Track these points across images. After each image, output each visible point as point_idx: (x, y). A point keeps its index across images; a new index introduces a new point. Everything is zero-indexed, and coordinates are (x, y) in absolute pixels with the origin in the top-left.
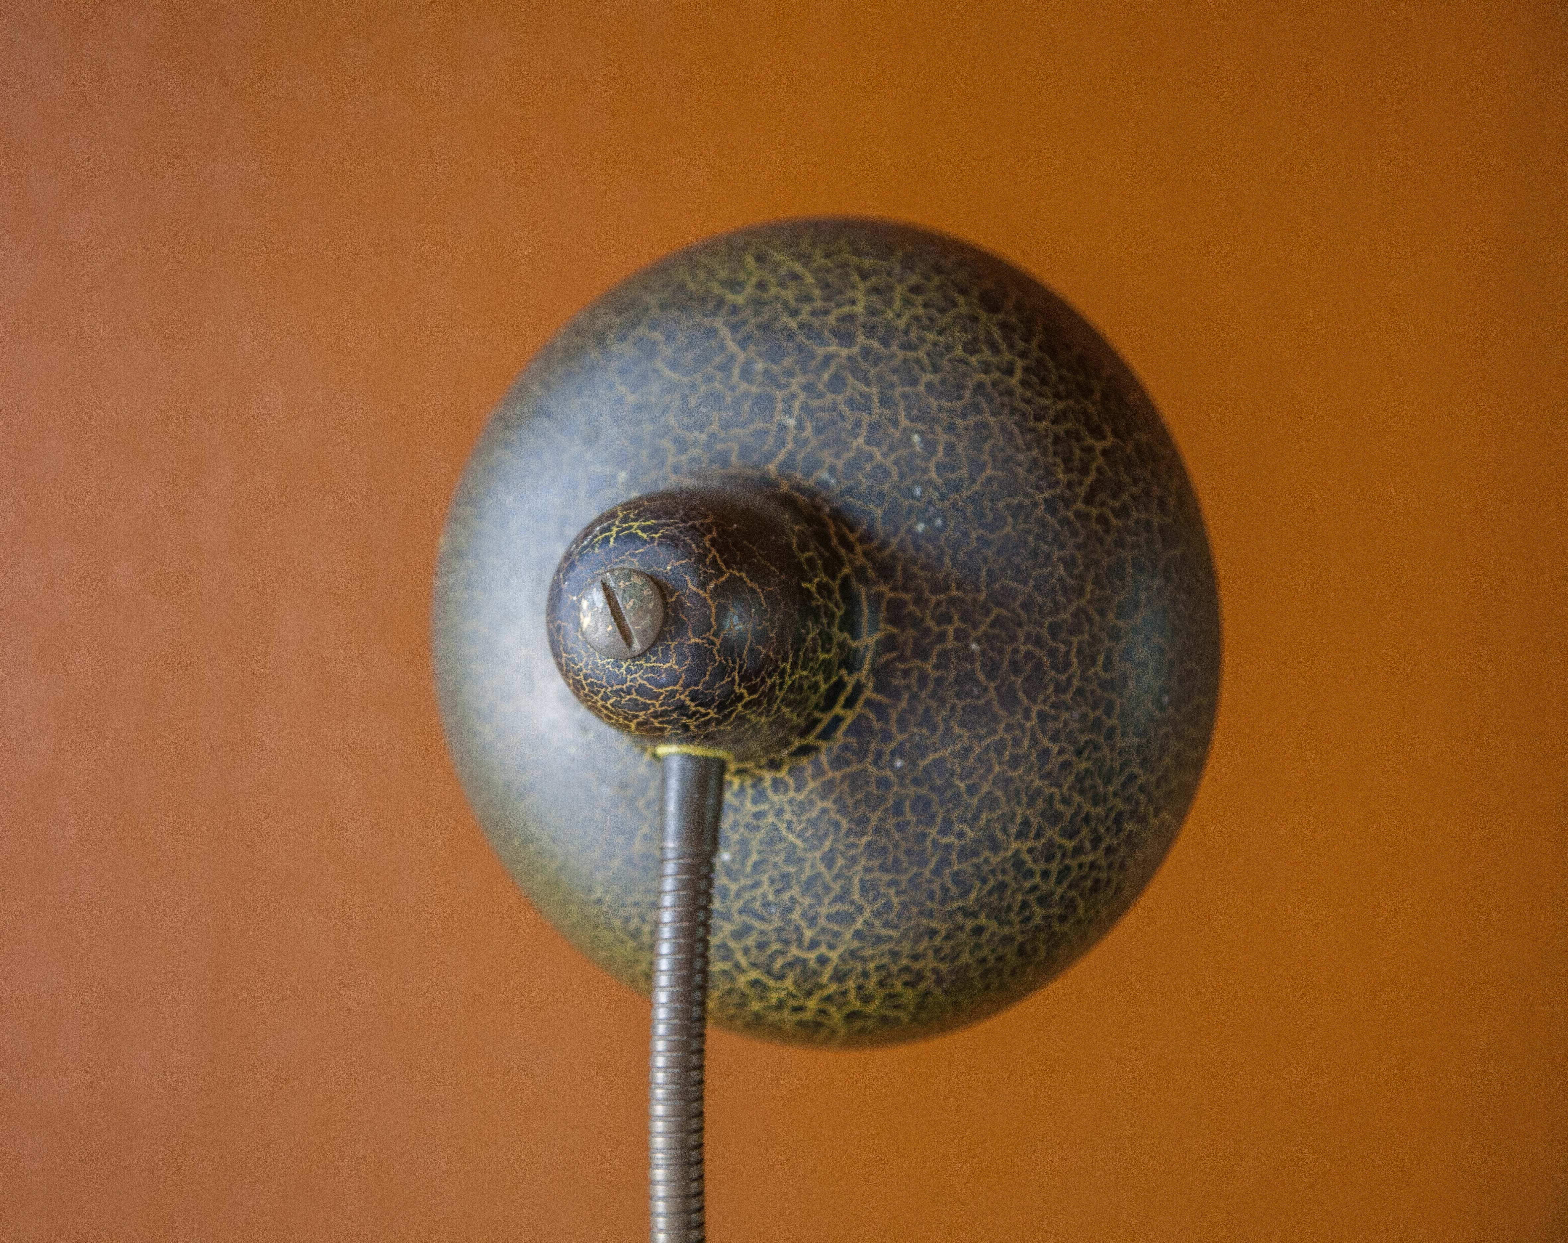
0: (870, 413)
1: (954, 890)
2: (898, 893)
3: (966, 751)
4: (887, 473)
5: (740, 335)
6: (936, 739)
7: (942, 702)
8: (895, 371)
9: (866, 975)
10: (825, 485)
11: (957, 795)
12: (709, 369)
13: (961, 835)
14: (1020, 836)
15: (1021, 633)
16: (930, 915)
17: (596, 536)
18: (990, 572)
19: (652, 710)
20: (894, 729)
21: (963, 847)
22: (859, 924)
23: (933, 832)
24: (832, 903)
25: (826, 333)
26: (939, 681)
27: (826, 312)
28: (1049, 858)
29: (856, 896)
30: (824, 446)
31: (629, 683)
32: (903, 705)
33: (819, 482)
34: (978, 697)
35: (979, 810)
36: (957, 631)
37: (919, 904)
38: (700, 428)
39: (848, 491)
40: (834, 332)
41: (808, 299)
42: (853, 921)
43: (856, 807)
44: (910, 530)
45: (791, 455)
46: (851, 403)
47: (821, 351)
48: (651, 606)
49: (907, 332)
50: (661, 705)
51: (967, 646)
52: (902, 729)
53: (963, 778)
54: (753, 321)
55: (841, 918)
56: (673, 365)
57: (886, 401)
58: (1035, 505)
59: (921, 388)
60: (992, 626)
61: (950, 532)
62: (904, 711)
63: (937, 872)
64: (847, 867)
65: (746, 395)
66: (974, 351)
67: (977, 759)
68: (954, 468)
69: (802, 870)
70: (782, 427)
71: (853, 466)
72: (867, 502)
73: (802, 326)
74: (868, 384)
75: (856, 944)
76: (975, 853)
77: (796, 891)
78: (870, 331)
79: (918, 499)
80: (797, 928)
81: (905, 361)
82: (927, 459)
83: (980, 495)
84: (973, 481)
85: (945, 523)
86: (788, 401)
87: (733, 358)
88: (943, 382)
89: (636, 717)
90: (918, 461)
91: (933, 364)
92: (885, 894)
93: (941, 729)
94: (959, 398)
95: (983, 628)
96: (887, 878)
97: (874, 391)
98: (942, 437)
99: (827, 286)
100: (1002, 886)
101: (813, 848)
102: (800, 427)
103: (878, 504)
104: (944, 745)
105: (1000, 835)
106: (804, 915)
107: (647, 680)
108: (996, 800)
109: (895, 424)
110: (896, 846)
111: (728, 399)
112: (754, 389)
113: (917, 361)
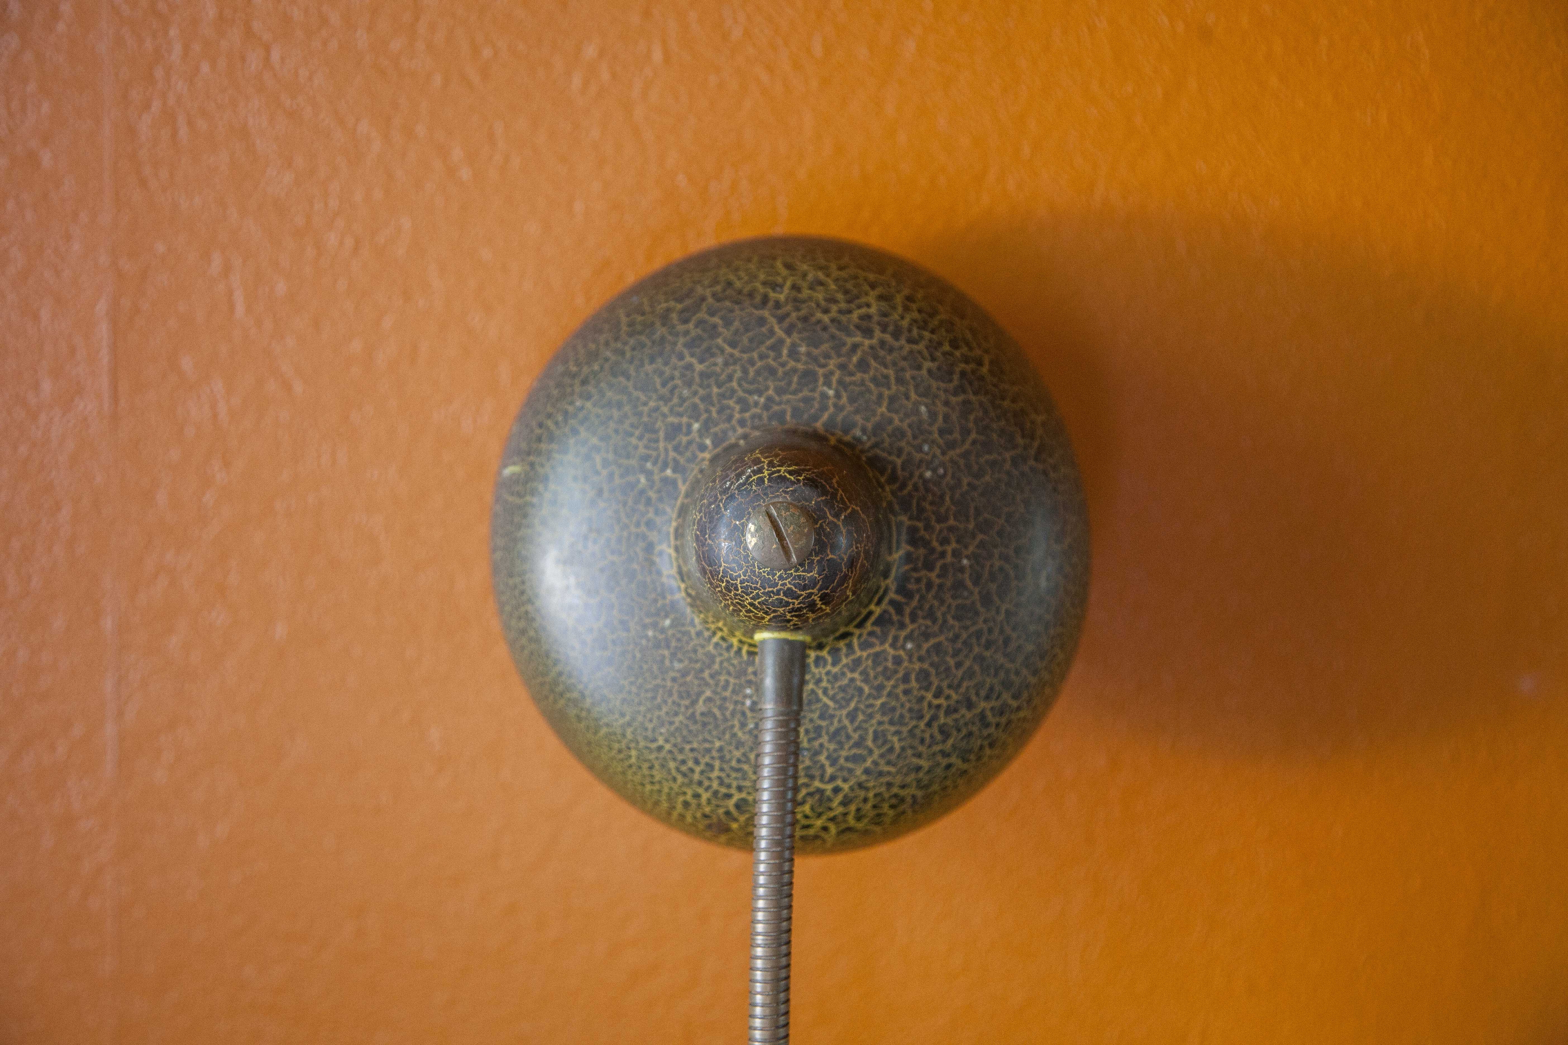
0: (889, 388)
1: (939, 737)
2: (900, 740)
3: (957, 637)
4: (903, 434)
5: (786, 324)
6: (936, 628)
7: (942, 602)
8: (905, 359)
9: (865, 800)
10: (858, 440)
11: (948, 669)
12: (763, 349)
13: (948, 697)
14: (987, 698)
15: (996, 552)
16: (919, 756)
17: (750, 477)
18: (976, 509)
19: (791, 606)
20: (907, 620)
21: (949, 706)
22: (868, 763)
23: (929, 696)
24: (850, 749)
25: (852, 327)
26: (941, 586)
27: (850, 312)
28: (1002, 713)
29: (870, 743)
30: (857, 412)
31: (779, 587)
32: (915, 603)
33: (854, 438)
34: (967, 598)
35: (962, 679)
36: (954, 551)
37: (912, 747)
38: (760, 393)
39: (876, 445)
40: (858, 327)
41: (834, 301)
42: (865, 761)
43: (875, 678)
44: (921, 476)
45: (833, 417)
46: (874, 380)
47: (850, 341)
48: (806, 530)
49: (910, 330)
50: (799, 603)
51: (960, 561)
52: (913, 620)
53: (953, 656)
54: (794, 315)
55: (855, 759)
56: (733, 344)
57: (900, 381)
58: (1004, 460)
59: (924, 372)
60: (978, 547)
61: (948, 478)
62: (915, 609)
63: (929, 725)
64: (865, 721)
65: (794, 370)
66: (957, 347)
67: (965, 643)
68: (950, 432)
69: (832, 723)
70: (824, 396)
71: (878, 428)
72: (890, 454)
73: (833, 320)
74: (886, 367)
75: (864, 778)
76: (956, 711)
77: (824, 739)
78: (884, 328)
79: (926, 454)
80: (822, 767)
81: (911, 352)
82: (931, 425)
83: (968, 453)
84: (963, 441)
85: (945, 472)
86: (828, 376)
87: (781, 342)
88: (939, 369)
89: (775, 611)
90: (926, 426)
91: (931, 356)
92: (891, 741)
93: (940, 621)
94: (951, 381)
95: (971, 549)
96: (893, 729)
97: (891, 372)
98: (941, 409)
99: (846, 292)
100: (970, 734)
101: (841, 707)
102: (838, 396)
103: (899, 456)
104: (941, 631)
105: (974, 698)
106: (828, 758)
107: (794, 585)
108: (974, 673)
109: (908, 398)
110: (902, 706)
111: (780, 371)
112: (800, 366)
113: (920, 352)
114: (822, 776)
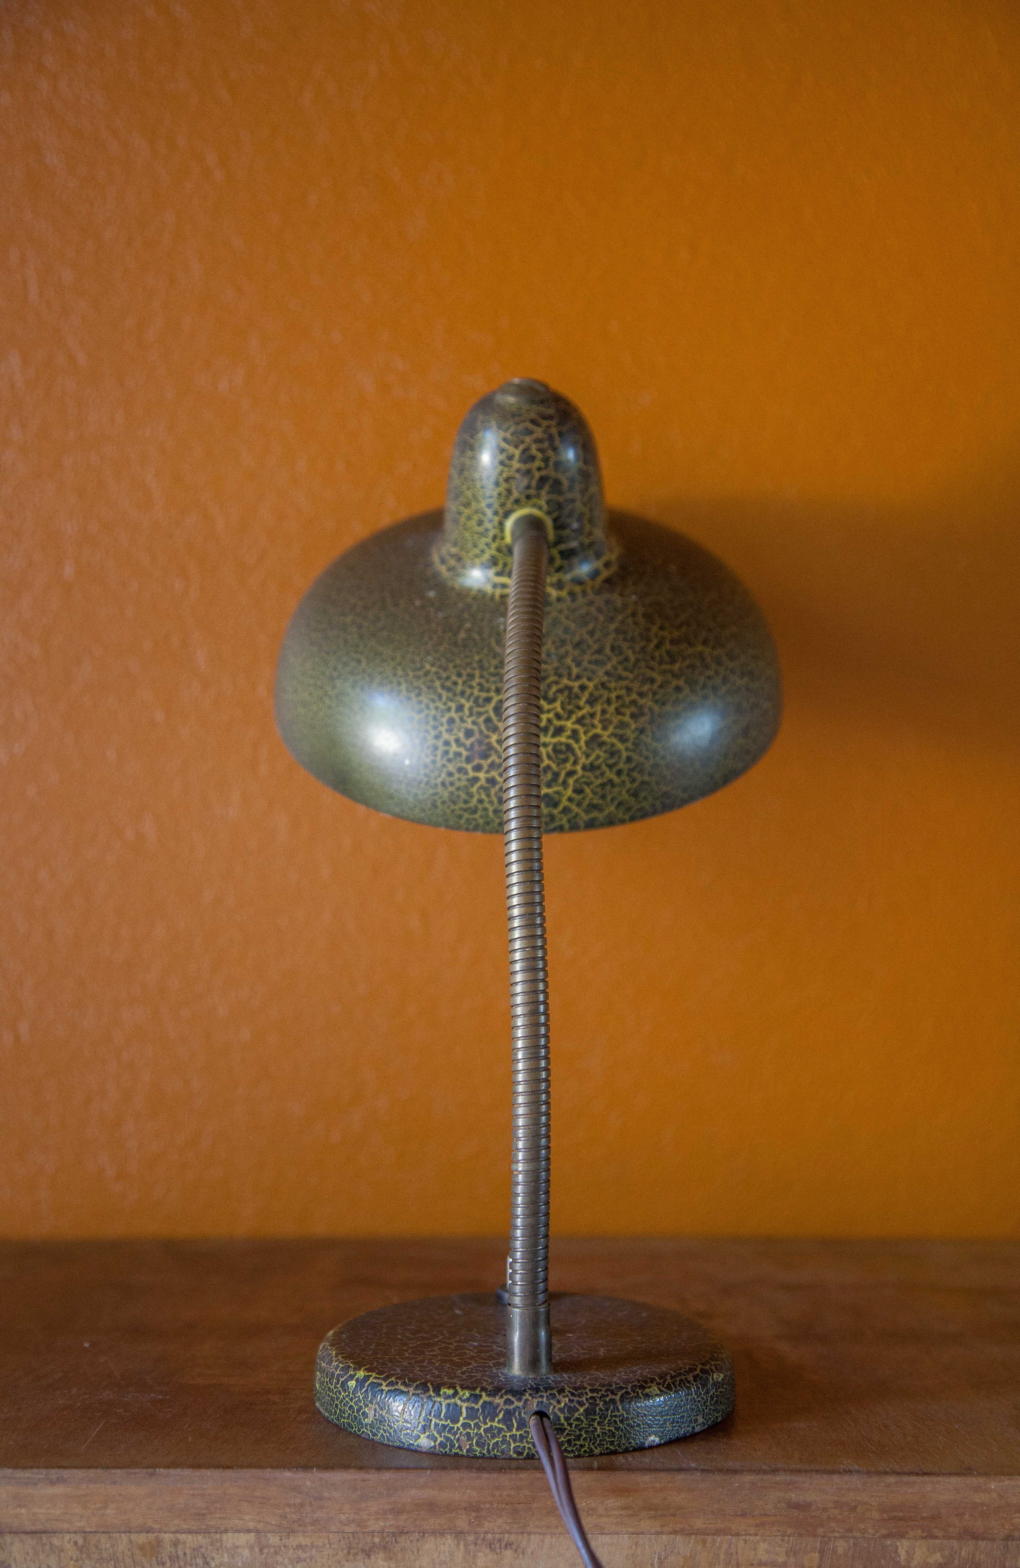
1: (667, 658)
6: (654, 592)
22: (609, 667)
23: (654, 629)
29: (608, 651)
42: (605, 665)
43: (609, 611)
63: (658, 647)
64: (602, 638)
67: (680, 605)
69: (575, 636)
75: (605, 679)
76: (679, 643)
77: (569, 648)
80: (569, 668)
92: (626, 652)
93: (658, 589)
96: (626, 644)
101: (581, 627)
104: (658, 594)
106: (573, 661)
110: (632, 631)
114: (569, 675)
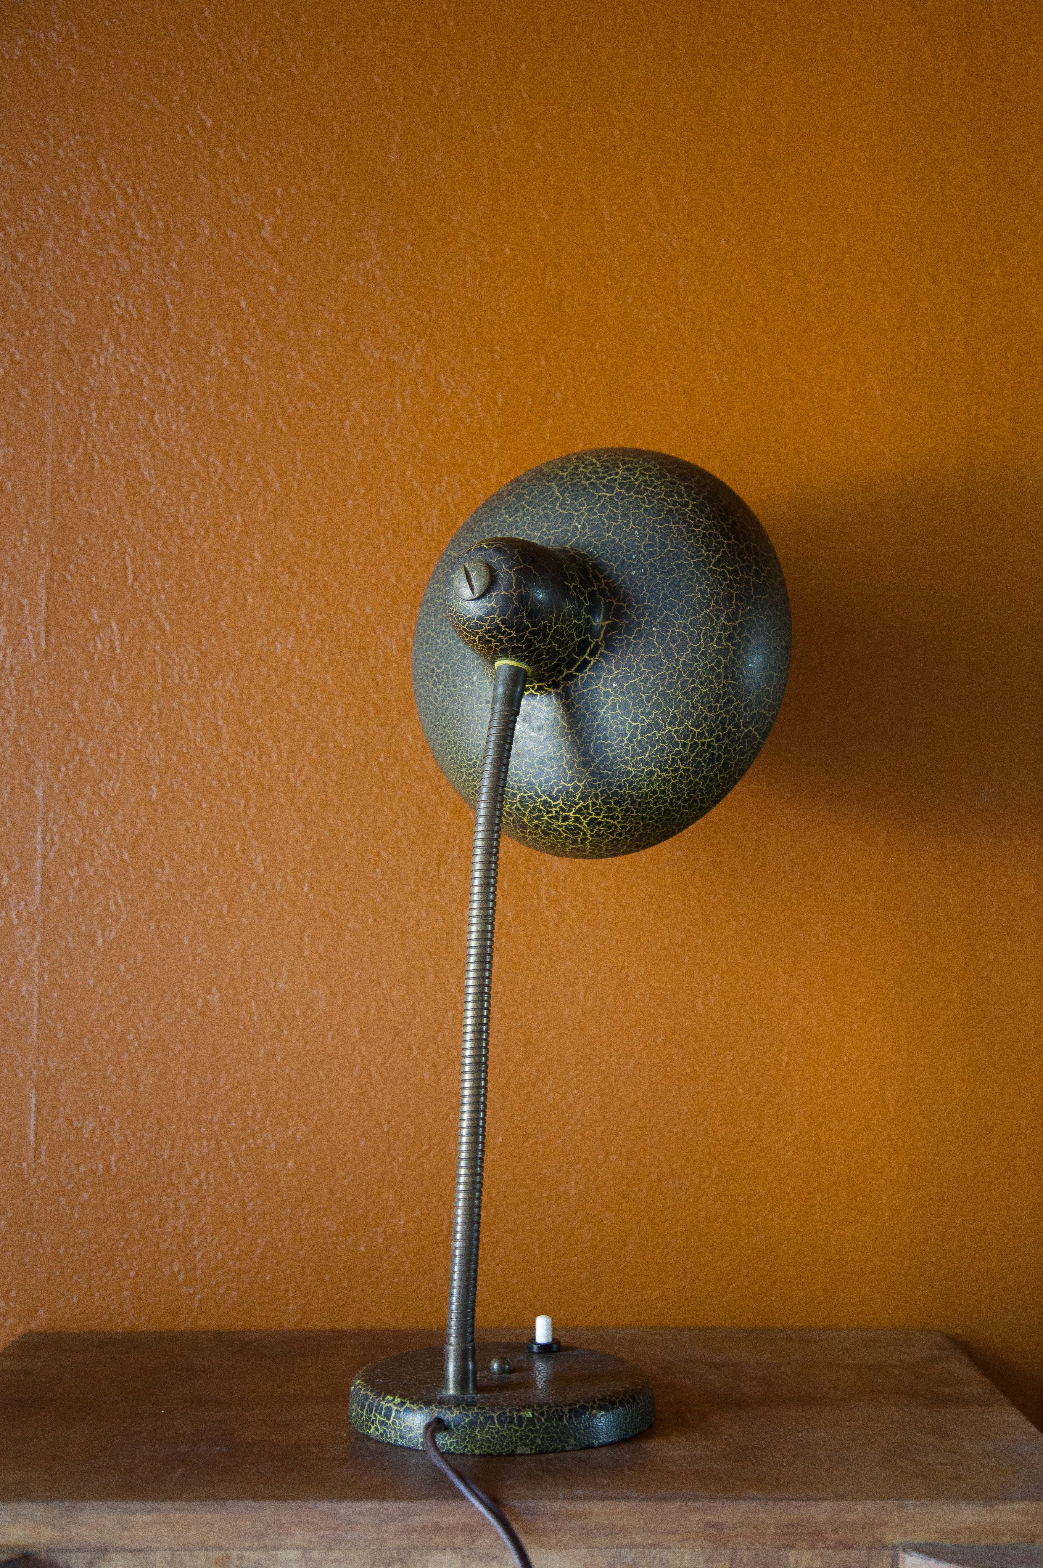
0: (617, 521)
2: (611, 751)
3: (647, 679)
4: (621, 549)
5: (563, 489)
6: (633, 673)
7: (637, 655)
8: (631, 503)
10: (591, 553)
11: (641, 701)
13: (643, 721)
14: (671, 723)
15: (677, 623)
20: (613, 668)
21: (644, 727)
25: (602, 487)
27: (603, 478)
28: (686, 737)
29: (592, 752)
30: (593, 536)
32: (619, 656)
34: (654, 653)
35: (652, 709)
36: (646, 621)
37: (621, 757)
38: (538, 530)
39: (601, 556)
40: (605, 486)
41: (596, 473)
44: (629, 574)
45: (578, 540)
46: (608, 517)
47: (597, 495)
49: (640, 487)
51: (651, 629)
52: (618, 668)
53: (644, 693)
57: (625, 516)
58: (690, 564)
59: (642, 511)
62: (619, 659)
66: (670, 496)
68: (652, 546)
69: (567, 740)
70: (575, 528)
71: (605, 545)
72: (610, 561)
73: (592, 484)
74: (617, 509)
77: (563, 751)
78: (622, 486)
79: (634, 560)
80: (564, 770)
81: (637, 499)
82: (640, 542)
83: (664, 559)
84: (661, 553)
85: (646, 571)
86: (580, 516)
87: (557, 499)
88: (653, 508)
90: (637, 543)
91: (650, 501)
93: (636, 668)
94: (660, 515)
95: (659, 620)
97: (620, 512)
98: (649, 532)
102: (584, 528)
103: (615, 562)
104: (637, 676)
105: (662, 723)
108: (660, 704)
109: (627, 527)
110: (611, 726)
112: (564, 512)
113: (643, 499)
